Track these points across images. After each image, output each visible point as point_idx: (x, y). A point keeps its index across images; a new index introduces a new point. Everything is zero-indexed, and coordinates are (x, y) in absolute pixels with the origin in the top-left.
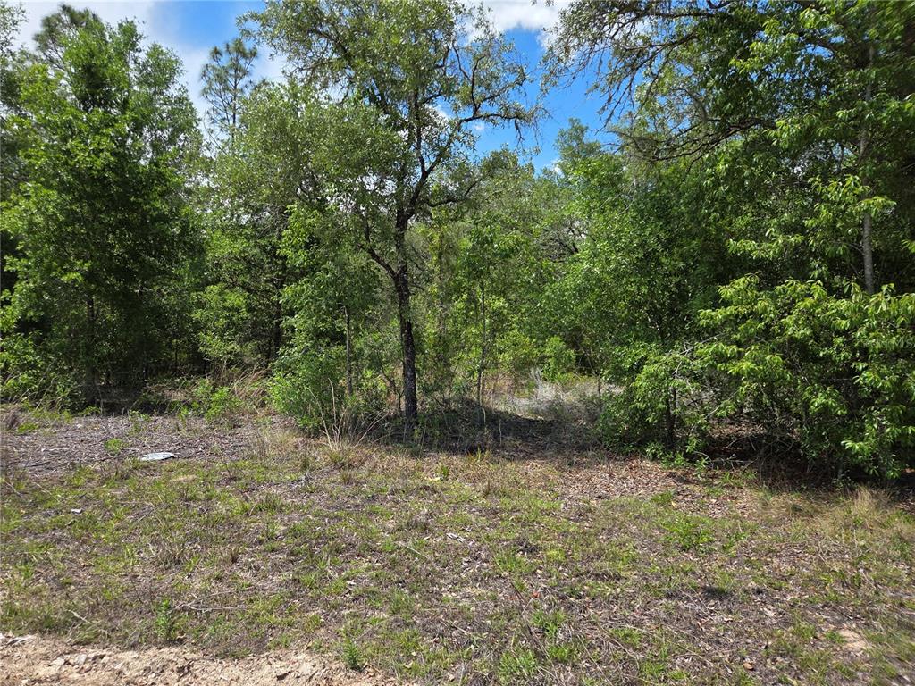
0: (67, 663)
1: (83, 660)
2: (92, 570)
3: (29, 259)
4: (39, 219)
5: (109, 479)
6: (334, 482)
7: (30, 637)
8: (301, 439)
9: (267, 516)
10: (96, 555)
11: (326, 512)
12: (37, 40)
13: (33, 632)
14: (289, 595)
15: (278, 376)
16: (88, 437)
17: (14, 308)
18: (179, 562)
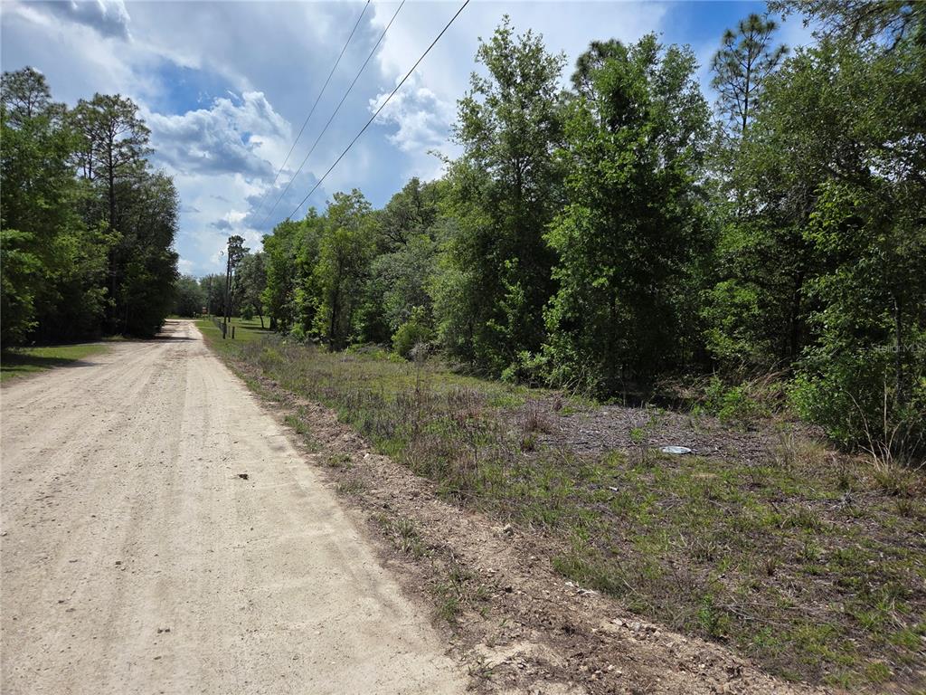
0: (624, 625)
1: (638, 627)
2: (633, 546)
3: (567, 269)
4: (576, 234)
5: (636, 464)
6: (885, 510)
7: (592, 592)
8: (833, 453)
9: (803, 533)
10: (634, 533)
11: (878, 544)
12: (573, 80)
13: (595, 589)
14: (842, 629)
15: (801, 379)
16: (613, 424)
17: (558, 310)
18: (711, 559)
